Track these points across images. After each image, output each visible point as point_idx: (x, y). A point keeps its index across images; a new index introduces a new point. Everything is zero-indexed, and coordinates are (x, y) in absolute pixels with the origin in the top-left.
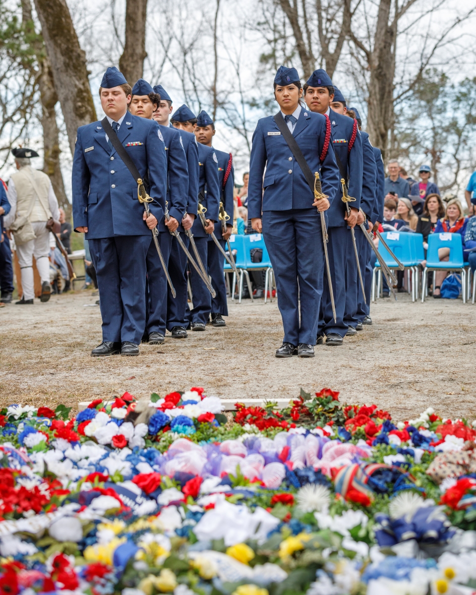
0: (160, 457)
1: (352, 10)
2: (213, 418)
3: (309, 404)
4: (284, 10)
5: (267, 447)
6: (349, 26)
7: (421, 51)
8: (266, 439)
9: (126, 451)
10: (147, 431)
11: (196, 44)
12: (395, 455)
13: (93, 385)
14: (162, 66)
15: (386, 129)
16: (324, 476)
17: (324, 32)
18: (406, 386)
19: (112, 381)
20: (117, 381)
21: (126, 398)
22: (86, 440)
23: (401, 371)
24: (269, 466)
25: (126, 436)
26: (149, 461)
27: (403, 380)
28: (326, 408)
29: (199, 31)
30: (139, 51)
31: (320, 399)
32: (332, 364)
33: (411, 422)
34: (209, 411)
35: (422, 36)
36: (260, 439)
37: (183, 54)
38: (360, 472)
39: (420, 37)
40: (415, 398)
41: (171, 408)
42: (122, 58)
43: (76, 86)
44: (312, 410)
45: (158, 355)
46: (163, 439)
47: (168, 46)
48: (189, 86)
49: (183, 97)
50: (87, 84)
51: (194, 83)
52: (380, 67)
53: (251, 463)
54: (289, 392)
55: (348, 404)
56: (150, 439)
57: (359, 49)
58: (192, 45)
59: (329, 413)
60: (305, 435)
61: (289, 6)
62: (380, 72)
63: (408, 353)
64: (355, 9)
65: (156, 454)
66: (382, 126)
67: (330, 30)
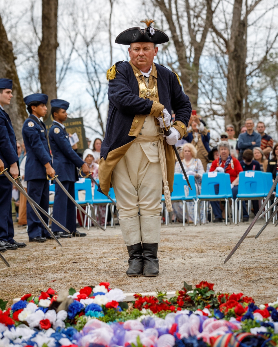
0: (77, 334)
1: (213, 9)
2: (117, 305)
3: (191, 293)
4: (161, 9)
5: (160, 325)
6: (212, 20)
7: (266, 38)
8: (158, 318)
9: (51, 331)
10: (66, 316)
11: (95, 38)
12: (259, 327)
13: (24, 286)
14: (70, 55)
15: (242, 97)
16: (205, 343)
17: (192, 27)
18: (264, 281)
19: (38, 283)
20: (42, 283)
21: (49, 292)
22: (19, 324)
23: (260, 270)
24: (162, 337)
25: (51, 321)
26: (69, 337)
27: (262, 277)
28: (204, 297)
29: (98, 28)
30: (52, 42)
31: (199, 290)
32: (207, 267)
33: (270, 304)
34: (114, 300)
35: (267, 28)
36: (154, 319)
37: (86, 46)
38: (233, 339)
39: (265, 28)
40: (272, 290)
41: (85, 298)
42: (40, 48)
43: (5, 68)
44: (193, 298)
45: (73, 264)
46: (79, 321)
47: (75, 40)
48: (91, 69)
49: (87, 78)
50: (14, 67)
51: (95, 68)
52: (235, 50)
53: (148, 335)
54: (175, 287)
55: (221, 293)
56: (69, 322)
57: (219, 38)
58: (93, 38)
59: (206, 300)
60: (189, 315)
61: (165, 6)
62: (236, 55)
63: (265, 259)
64: (216, 8)
65: (74, 332)
66: (238, 95)
67: (197, 24)
